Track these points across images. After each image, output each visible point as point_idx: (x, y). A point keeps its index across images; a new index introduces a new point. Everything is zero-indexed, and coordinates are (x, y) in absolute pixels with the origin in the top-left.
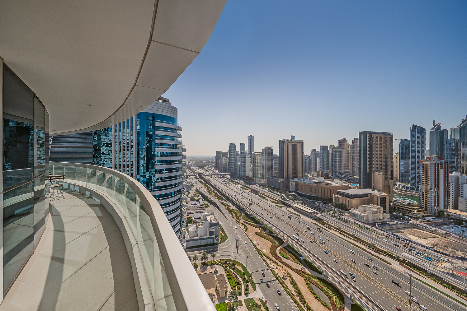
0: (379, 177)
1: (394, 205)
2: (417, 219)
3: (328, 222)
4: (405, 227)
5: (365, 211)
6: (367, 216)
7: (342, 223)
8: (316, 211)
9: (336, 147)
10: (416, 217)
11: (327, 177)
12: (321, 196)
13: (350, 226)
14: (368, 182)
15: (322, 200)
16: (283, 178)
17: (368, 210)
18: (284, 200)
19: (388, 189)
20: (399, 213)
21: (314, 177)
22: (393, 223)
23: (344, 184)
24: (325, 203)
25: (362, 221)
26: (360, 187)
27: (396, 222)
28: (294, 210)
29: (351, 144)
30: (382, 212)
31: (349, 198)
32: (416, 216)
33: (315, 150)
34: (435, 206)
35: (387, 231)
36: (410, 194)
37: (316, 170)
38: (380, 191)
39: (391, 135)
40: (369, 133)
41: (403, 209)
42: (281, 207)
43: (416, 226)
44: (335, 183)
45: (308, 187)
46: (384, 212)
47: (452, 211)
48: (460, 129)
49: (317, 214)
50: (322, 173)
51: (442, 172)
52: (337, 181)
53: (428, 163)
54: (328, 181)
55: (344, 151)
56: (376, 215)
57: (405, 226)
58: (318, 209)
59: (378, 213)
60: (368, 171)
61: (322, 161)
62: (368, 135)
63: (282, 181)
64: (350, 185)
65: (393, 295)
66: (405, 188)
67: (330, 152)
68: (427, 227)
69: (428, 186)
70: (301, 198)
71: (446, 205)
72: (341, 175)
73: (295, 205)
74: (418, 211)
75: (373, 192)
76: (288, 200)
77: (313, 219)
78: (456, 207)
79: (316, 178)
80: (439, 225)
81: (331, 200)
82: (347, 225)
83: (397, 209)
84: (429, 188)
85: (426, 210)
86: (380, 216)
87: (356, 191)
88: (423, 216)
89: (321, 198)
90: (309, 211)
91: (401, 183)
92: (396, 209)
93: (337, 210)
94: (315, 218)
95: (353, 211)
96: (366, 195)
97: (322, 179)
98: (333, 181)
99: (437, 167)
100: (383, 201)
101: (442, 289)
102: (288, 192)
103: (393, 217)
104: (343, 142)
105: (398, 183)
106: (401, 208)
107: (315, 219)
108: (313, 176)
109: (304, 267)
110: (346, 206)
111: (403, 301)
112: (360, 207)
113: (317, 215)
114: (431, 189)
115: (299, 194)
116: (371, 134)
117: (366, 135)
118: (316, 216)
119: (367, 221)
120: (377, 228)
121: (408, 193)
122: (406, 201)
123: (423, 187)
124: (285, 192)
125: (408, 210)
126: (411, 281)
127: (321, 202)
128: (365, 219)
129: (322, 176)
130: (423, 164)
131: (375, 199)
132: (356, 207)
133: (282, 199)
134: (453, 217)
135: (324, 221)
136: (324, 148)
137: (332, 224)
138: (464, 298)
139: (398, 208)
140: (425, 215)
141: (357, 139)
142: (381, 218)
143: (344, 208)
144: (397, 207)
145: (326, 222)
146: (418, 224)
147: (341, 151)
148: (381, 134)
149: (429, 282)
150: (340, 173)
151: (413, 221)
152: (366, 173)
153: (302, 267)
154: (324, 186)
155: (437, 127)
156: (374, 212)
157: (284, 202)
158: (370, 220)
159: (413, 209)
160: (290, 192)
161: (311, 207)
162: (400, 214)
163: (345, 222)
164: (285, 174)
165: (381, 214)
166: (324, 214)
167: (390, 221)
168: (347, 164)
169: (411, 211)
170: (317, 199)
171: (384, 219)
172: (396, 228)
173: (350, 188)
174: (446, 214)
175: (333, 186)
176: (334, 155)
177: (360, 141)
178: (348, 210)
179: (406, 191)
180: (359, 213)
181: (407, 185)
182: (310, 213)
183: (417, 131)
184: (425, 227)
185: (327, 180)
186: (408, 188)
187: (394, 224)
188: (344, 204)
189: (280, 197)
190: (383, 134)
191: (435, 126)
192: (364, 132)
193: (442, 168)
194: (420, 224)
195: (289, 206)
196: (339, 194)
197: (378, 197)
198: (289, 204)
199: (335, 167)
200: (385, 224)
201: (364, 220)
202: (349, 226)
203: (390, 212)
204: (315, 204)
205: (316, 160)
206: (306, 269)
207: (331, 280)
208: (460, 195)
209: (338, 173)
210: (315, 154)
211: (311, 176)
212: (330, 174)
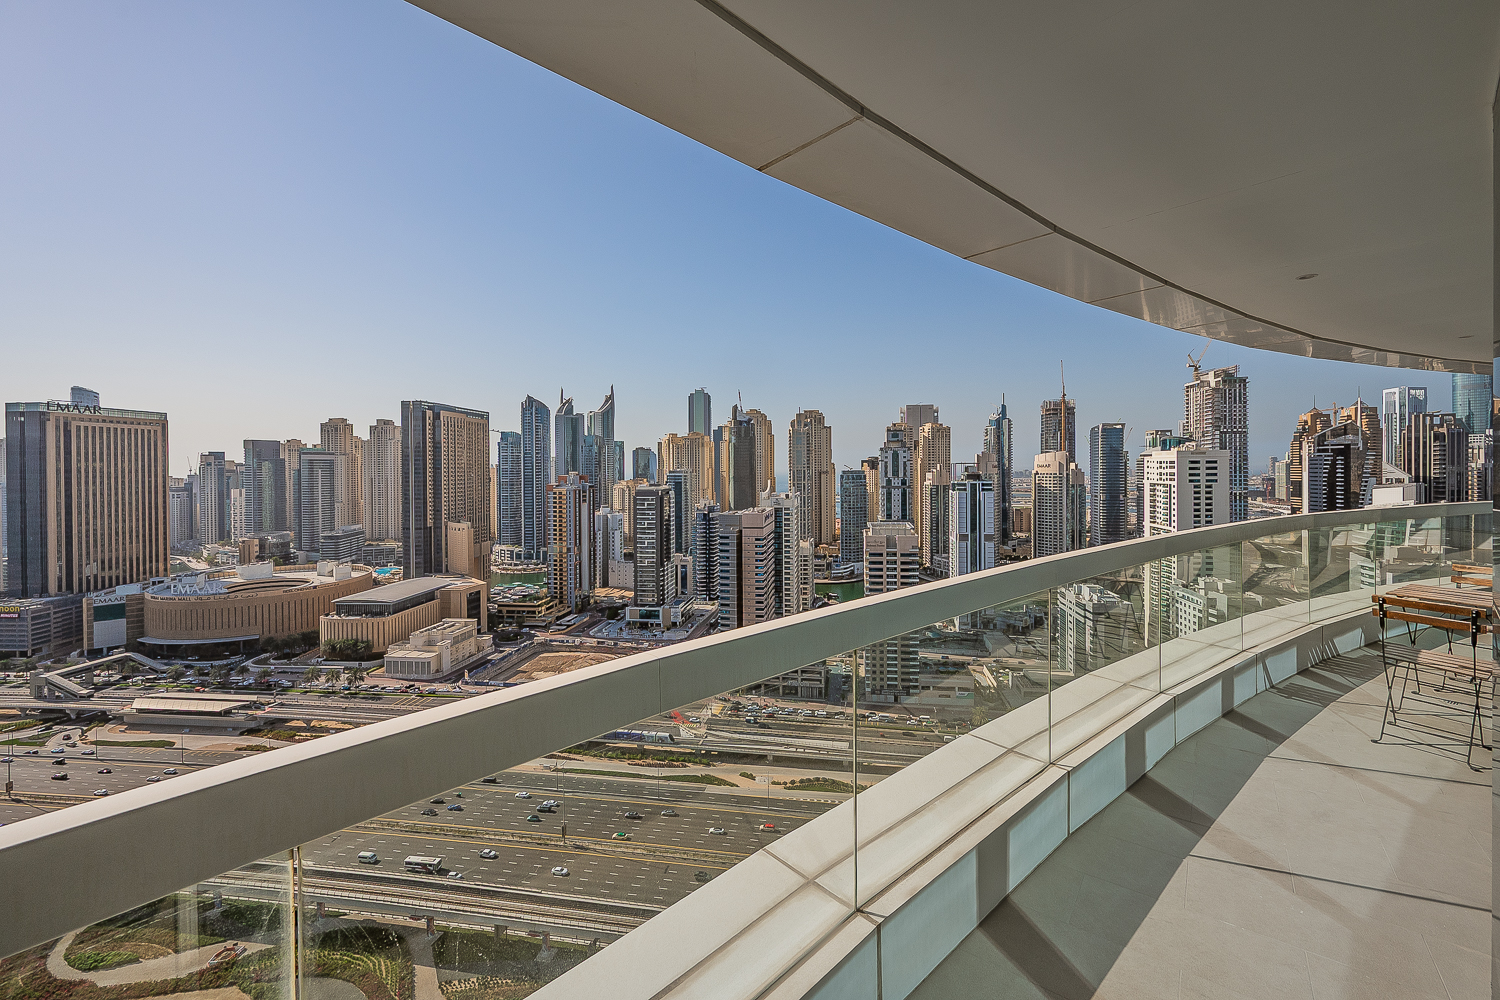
0: (459, 536)
1: (499, 606)
2: (546, 628)
3: (308, 721)
4: (526, 655)
5: (430, 643)
6: (439, 657)
7: (363, 705)
8: (254, 698)
9: (309, 446)
10: (544, 624)
11: (285, 559)
12: (267, 635)
13: (392, 706)
14: (431, 559)
15: (277, 648)
16: (44, 591)
17: (439, 637)
18: (58, 699)
19: (480, 565)
20: (511, 624)
21: (217, 564)
22: (501, 655)
23: (355, 575)
24: (288, 656)
25: (425, 677)
26: (406, 576)
27: (508, 650)
28: (134, 726)
29: (366, 436)
30: (475, 633)
31: (381, 614)
32: (544, 621)
33: (219, 456)
34: (576, 588)
35: (492, 682)
36: (525, 570)
37: (223, 535)
38: (463, 576)
39: (484, 416)
40: (430, 408)
41: (519, 612)
42: (39, 741)
43: (546, 646)
44: (321, 575)
45: (196, 611)
46: (479, 631)
47: (601, 592)
48: (603, 414)
49: (258, 708)
50: (262, 547)
51: (585, 507)
52: (331, 565)
53: (563, 490)
54: (290, 571)
55: (341, 463)
56: (460, 645)
57: (528, 653)
58: (265, 686)
59: (463, 640)
60: (430, 522)
61: (255, 500)
62: (429, 413)
63: (34, 612)
64: (374, 575)
65: (528, 840)
66: (512, 558)
67: (287, 463)
68: (567, 641)
69: (564, 544)
70: (166, 664)
71: (592, 585)
72: (337, 545)
73: (138, 704)
74: (548, 609)
75: (448, 581)
76: (85, 692)
77: (242, 734)
78: (605, 584)
79: (239, 569)
80: (583, 630)
81: (310, 640)
82: (380, 706)
83: (505, 614)
84: (565, 550)
85: (561, 602)
86: (469, 646)
87: (397, 588)
88: (558, 618)
89: (270, 641)
90: (218, 707)
91: (504, 547)
92: (503, 617)
93: (339, 666)
94: (253, 725)
95: (395, 653)
96: (429, 596)
97: (265, 570)
98: (314, 569)
99: (579, 496)
100: (474, 601)
101: (607, 767)
102: (81, 654)
103: (502, 639)
104: (335, 429)
105: (497, 548)
106: (513, 612)
107: (251, 732)
108: (211, 562)
109: (229, 944)
110: (369, 645)
111: (549, 842)
112: (418, 637)
113: (259, 713)
114: (569, 550)
115: (153, 652)
116: (436, 409)
117: (424, 413)
118: (254, 718)
119: (437, 671)
120: (467, 683)
121: (519, 570)
122: (519, 589)
123: (554, 549)
124: (60, 661)
125: (528, 612)
126: (559, 780)
127: (268, 659)
128: (433, 667)
129: (260, 558)
130: (555, 493)
131: (454, 600)
132: (402, 638)
133: (40, 697)
134: (604, 605)
135: (293, 724)
136: (257, 449)
137: (323, 724)
138: (640, 762)
139: (508, 612)
140: (560, 614)
142: (473, 649)
143: (361, 653)
144: (505, 609)
145: (302, 724)
146: (551, 641)
147: (332, 463)
148: (462, 412)
149: (586, 764)
150: (330, 537)
151: (541, 637)
152: (425, 528)
153: (220, 947)
154: (279, 592)
155: (567, 406)
156: (456, 641)
157: (61, 711)
158: (447, 666)
159: (539, 606)
160: (95, 653)
161: (224, 687)
162: (513, 628)
163: (371, 698)
164: (54, 569)
165: (472, 640)
166: (293, 696)
167: (493, 653)
168: (354, 504)
169: (534, 612)
170: (250, 649)
171: (479, 651)
172: (509, 665)
173: (376, 583)
174: (592, 601)
175: (315, 587)
176: (305, 473)
177: (405, 431)
178: (380, 656)
179: (516, 565)
180: (415, 654)
181: (517, 550)
182: (227, 712)
183: (533, 410)
184: (563, 641)
185: (285, 571)
186: (519, 556)
187: (505, 657)
188: (362, 642)
189: (26, 691)
190: (467, 413)
191: (564, 405)
193: (584, 501)
194: (553, 637)
195: (102, 718)
196: (341, 609)
197: (460, 592)
198: (90, 711)
199: (312, 519)
200: (484, 663)
201: (429, 672)
202: (386, 707)
203: (490, 630)
204: (244, 670)
205: (223, 497)
206: (242, 945)
207: (355, 915)
208: (611, 556)
209: (325, 538)
210: (221, 472)
211: (203, 566)
212: (292, 545)
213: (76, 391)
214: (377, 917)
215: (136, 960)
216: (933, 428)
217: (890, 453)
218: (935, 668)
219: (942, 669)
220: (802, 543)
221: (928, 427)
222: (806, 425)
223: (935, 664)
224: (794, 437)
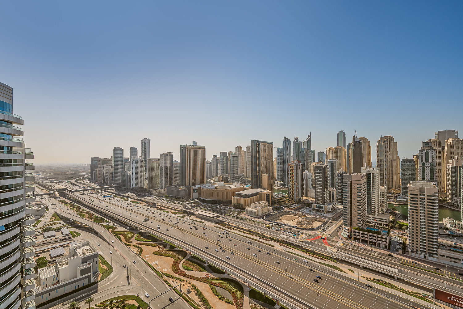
0: (265, 177)
1: (275, 199)
2: (287, 207)
3: (228, 223)
5: (256, 207)
6: (258, 211)
7: (240, 221)
8: (218, 215)
9: (234, 153)
10: (287, 206)
11: (227, 181)
12: (222, 200)
13: (246, 223)
14: (257, 184)
15: (224, 203)
16: (186, 185)
17: (258, 206)
18: (186, 209)
19: (270, 187)
20: (278, 204)
21: (215, 182)
22: (274, 213)
23: (241, 186)
24: (226, 206)
25: (254, 216)
26: (252, 188)
27: (276, 212)
28: (198, 217)
29: (245, 151)
30: (267, 206)
31: (245, 198)
32: (287, 205)
33: (216, 156)
34: (297, 196)
35: (271, 221)
36: (283, 189)
37: (217, 175)
38: (265, 189)
39: (272, 144)
40: (258, 142)
41: (280, 201)
42: (183, 217)
43: (287, 213)
44: (234, 186)
45: (210, 192)
46: (269, 206)
47: (305, 198)
48: (307, 141)
49: (219, 218)
50: (223, 178)
51: (300, 171)
52: (235, 184)
53: (293, 165)
54: (228, 184)
55: (240, 157)
56: (263, 209)
57: (282, 214)
58: (221, 213)
59: (264, 207)
60: (258, 174)
61: (223, 166)
62: (257, 143)
63: (184, 189)
64: (245, 187)
65: (276, 270)
66: (280, 185)
67: (229, 157)
68: (293, 212)
69: (293, 182)
70: (204, 204)
71: (302, 196)
72: (238, 178)
73: (199, 212)
74: (288, 201)
75: (262, 190)
76: (190, 208)
77: (215, 223)
78: (306, 196)
79: (218, 183)
80: (298, 209)
81: (230, 202)
82: (244, 222)
83: (276, 201)
84: (293, 184)
85: (292, 200)
86: (266, 209)
87: (250, 191)
88: (291, 205)
89: (222, 201)
90: (211, 216)
91: (278, 182)
92: (276, 202)
93: (236, 210)
94: (218, 221)
95: (248, 209)
96: (256, 194)
97: (222, 184)
98: (232, 184)
99: (298, 167)
100: (268, 196)
101: (302, 254)
102: (191, 200)
103: (275, 209)
104: (238, 148)
105: (276, 182)
106: (278, 201)
107: (217, 223)
108: (214, 181)
109: (208, 273)
110: (242, 205)
111: (282, 273)
112: (253, 205)
113: (219, 219)
114: (295, 184)
115: (202, 201)
116: (259, 142)
117: (256, 143)
118: (218, 220)
119: (258, 215)
120: (264, 220)
121: (282, 189)
122: (281, 195)
123: (290, 183)
124: (188, 201)
125: (283, 202)
126: (286, 254)
127: (222, 206)
128: (257, 214)
129: (222, 181)
130: (290, 166)
131: (263, 196)
132: (249, 205)
133: (184, 208)
134: (305, 202)
135: (226, 223)
136: (224, 154)
137: (232, 224)
138: (312, 255)
139: (277, 201)
140: (292, 203)
141: (249, 146)
142: (267, 211)
143: (241, 207)
144: (276, 200)
145: (227, 223)
146: (288, 211)
147: (237, 157)
148: (266, 143)
149: (295, 252)
150: (237, 176)
151: (286, 210)
152: (257, 175)
153: (206, 273)
154: (224, 189)
155: (297, 139)
156: (263, 207)
157: (187, 211)
158: (260, 214)
159: (286, 200)
160: (193, 200)
161: (213, 211)
162: (278, 206)
163: (242, 220)
164: (187, 181)
165: (267, 208)
166: (226, 216)
167: (272, 212)
168: (243, 168)
169: (284, 202)
170: (219, 203)
171: (268, 211)
172: (276, 216)
173: (245, 189)
174: (302, 200)
175: (232, 189)
176: (232, 160)
177: (252, 148)
178: (244, 209)
179: (281, 187)
180: (252, 210)
181: (281, 183)
182: (213, 217)
183: (286, 141)
184: (292, 212)
185: (227, 184)
186: (282, 185)
187: (275, 214)
188: (241, 204)
189: (182, 206)
190: (267, 143)
191: (295, 139)
192: (254, 141)
193: (299, 169)
194: (289, 210)
195: (192, 214)
196: (238, 195)
197: (264, 194)
198: (191, 212)
199: (233, 171)
200: (269, 215)
201: (255, 215)
202: (245, 222)
203: (272, 206)
204: (217, 208)
205: (217, 166)
206: (210, 275)
207: (232, 276)
208: (308, 187)
209: (236, 176)
210: (216, 159)
211: (212, 182)
212: (229, 178)
213: (193, 142)
214: (237, 278)
215: (192, 270)
216: (453, 141)
217: (424, 152)
218: (448, 248)
219: (453, 249)
220: (381, 187)
221: (450, 140)
222: (384, 142)
223: (448, 246)
224: (379, 147)
